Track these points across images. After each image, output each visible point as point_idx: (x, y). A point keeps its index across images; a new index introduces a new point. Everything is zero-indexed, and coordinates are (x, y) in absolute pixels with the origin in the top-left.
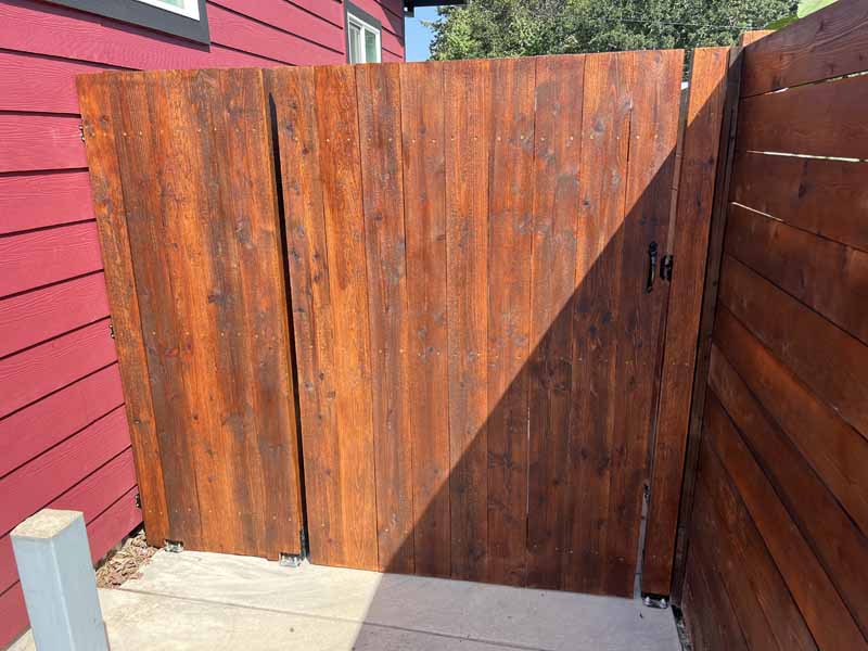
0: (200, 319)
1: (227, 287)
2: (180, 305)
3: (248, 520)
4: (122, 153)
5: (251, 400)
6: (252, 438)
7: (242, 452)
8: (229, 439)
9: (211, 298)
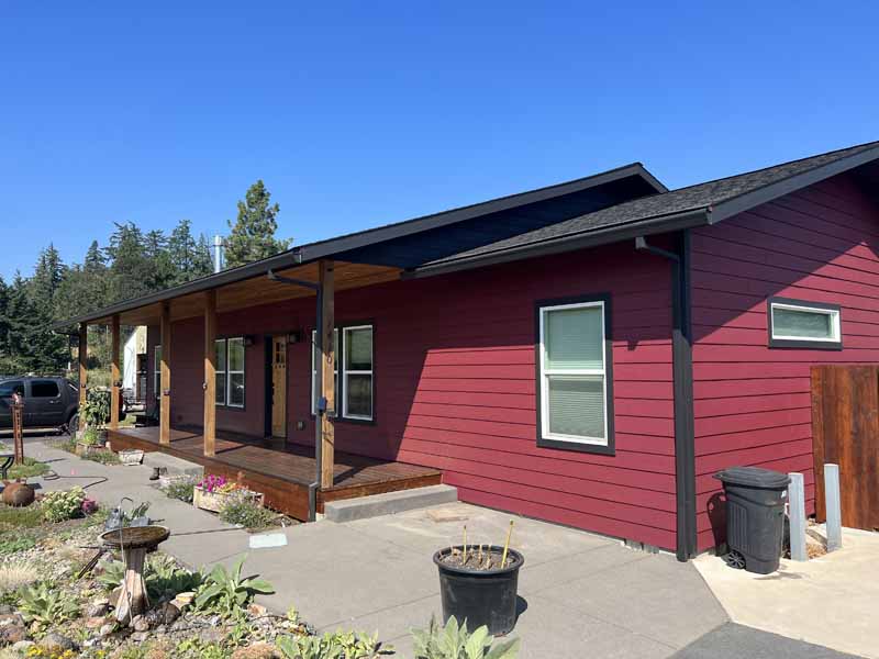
0: (847, 440)
1: (858, 429)
2: (840, 435)
3: (861, 514)
4: (825, 388)
5: (865, 469)
6: (865, 483)
7: (860, 489)
8: (855, 482)
9: (852, 433)
